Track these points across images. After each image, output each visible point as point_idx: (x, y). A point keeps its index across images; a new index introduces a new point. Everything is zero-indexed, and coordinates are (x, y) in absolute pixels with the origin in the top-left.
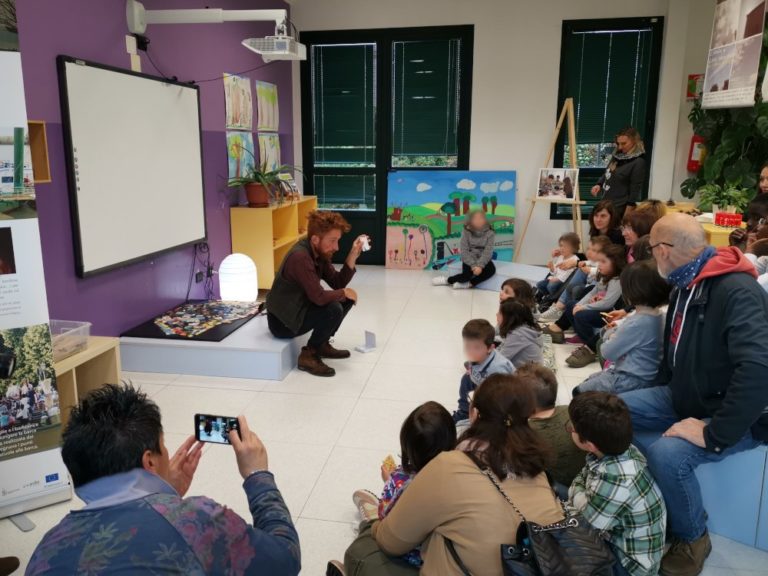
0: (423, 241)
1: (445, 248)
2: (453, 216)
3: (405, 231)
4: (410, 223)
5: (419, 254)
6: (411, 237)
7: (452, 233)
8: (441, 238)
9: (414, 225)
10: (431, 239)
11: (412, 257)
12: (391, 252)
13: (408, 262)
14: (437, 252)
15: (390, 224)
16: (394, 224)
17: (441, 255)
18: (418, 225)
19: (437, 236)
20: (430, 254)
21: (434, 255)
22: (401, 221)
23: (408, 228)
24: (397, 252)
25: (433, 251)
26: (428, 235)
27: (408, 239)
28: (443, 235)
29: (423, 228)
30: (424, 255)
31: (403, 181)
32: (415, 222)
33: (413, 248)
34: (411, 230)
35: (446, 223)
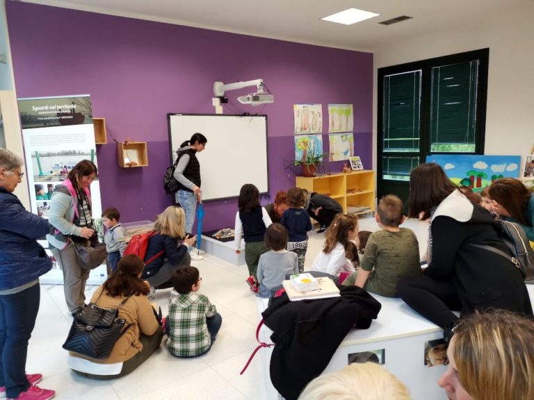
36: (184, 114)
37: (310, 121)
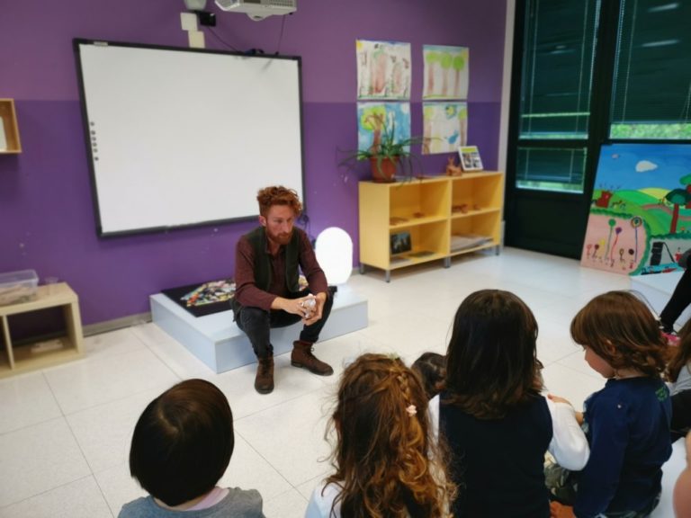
0: (634, 238)
1: (664, 251)
2: (682, 208)
3: (612, 223)
4: (620, 211)
5: (626, 254)
6: (619, 230)
7: (678, 232)
8: (660, 236)
9: (624, 215)
10: (645, 237)
11: (617, 256)
12: (589, 247)
13: (610, 262)
14: (651, 255)
15: (594, 211)
16: (599, 212)
17: (656, 260)
18: (630, 216)
19: (654, 233)
20: (640, 255)
21: (646, 257)
22: (609, 209)
23: (616, 219)
24: (597, 247)
25: (646, 253)
26: (642, 231)
27: (614, 232)
28: (663, 233)
29: (637, 221)
30: (633, 257)
31: (619, 156)
32: (627, 212)
33: (620, 245)
34: (620, 222)
35: (670, 217)
36: (111, 43)
37: (388, 76)
